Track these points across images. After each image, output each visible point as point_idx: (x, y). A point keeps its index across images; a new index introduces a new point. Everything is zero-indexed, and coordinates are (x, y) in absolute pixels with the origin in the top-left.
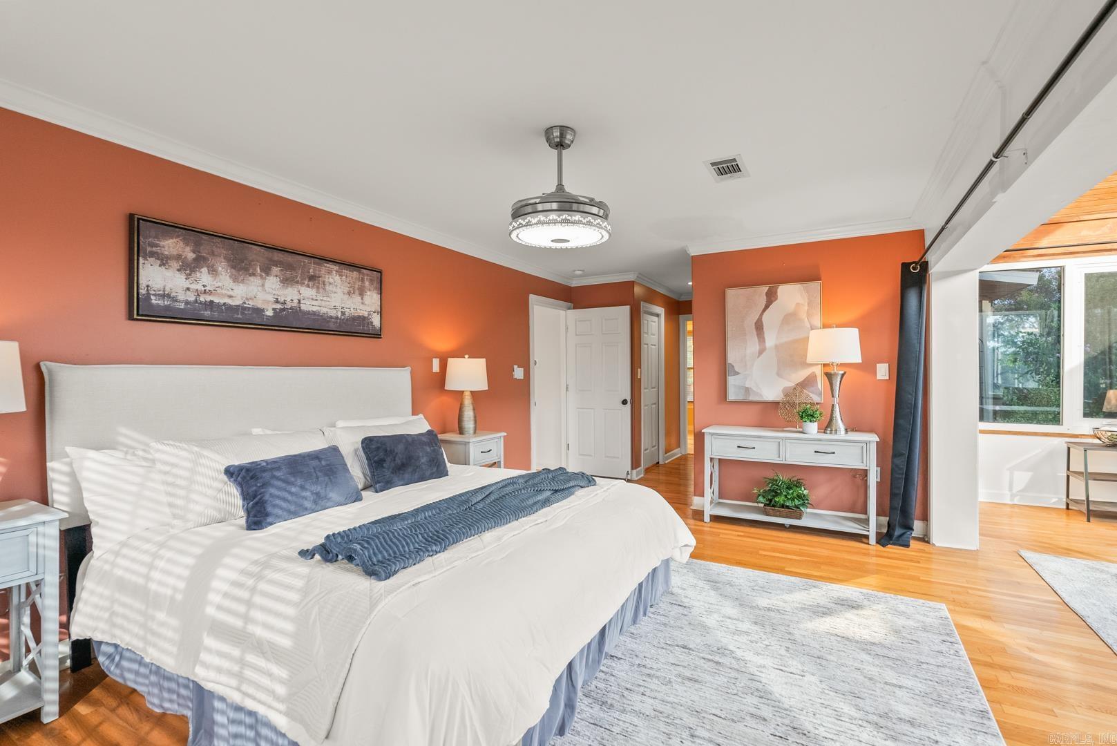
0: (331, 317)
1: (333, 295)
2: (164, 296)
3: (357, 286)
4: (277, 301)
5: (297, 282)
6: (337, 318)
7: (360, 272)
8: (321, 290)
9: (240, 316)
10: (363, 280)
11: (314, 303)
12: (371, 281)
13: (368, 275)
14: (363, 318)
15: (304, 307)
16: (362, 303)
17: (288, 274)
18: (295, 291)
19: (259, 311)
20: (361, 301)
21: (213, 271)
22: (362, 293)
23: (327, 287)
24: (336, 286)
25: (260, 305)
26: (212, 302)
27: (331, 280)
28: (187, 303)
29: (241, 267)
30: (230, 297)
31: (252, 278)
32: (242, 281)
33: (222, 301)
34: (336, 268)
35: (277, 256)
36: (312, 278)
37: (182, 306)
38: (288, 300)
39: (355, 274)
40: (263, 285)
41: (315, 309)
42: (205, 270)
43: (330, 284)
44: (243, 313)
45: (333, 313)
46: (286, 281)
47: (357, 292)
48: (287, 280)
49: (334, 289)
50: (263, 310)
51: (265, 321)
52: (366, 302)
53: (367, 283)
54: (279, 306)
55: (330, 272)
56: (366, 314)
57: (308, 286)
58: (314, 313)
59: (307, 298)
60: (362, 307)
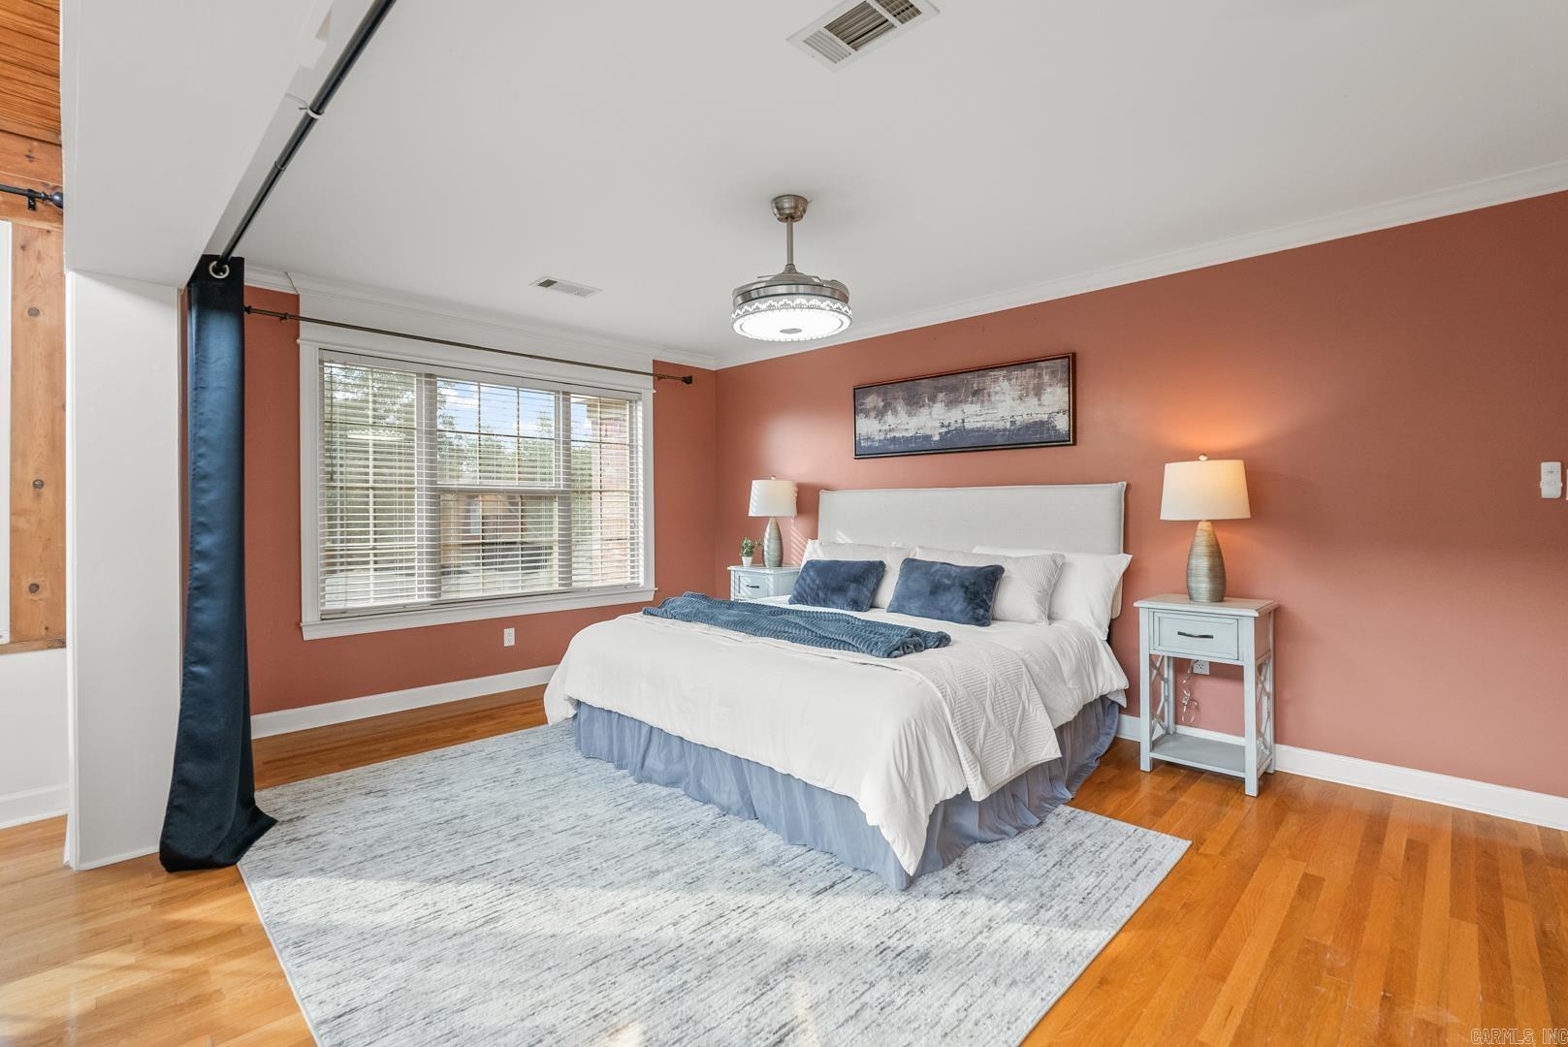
0: (998, 430)
1: (1000, 405)
2: (868, 439)
3: (1031, 386)
4: (943, 426)
5: (961, 402)
6: (1005, 430)
7: (1035, 368)
8: (986, 403)
9: (913, 445)
10: (1040, 376)
11: (978, 419)
12: (1053, 373)
13: (1047, 367)
14: (1042, 423)
15: (968, 426)
16: (1039, 405)
17: (952, 396)
18: (959, 412)
19: (928, 438)
20: (1037, 402)
21: (895, 412)
22: (1038, 392)
23: (993, 398)
24: (1004, 393)
25: (929, 433)
26: (894, 437)
27: (998, 389)
28: (880, 441)
29: (914, 403)
30: (907, 430)
31: (921, 410)
32: (915, 415)
33: (901, 435)
34: (1004, 372)
35: (942, 382)
36: (975, 393)
37: (877, 444)
38: (953, 422)
39: (1029, 372)
40: (931, 414)
41: (979, 425)
42: (890, 413)
43: (996, 393)
44: (916, 442)
45: (1000, 425)
46: (951, 404)
47: (1032, 393)
48: (951, 402)
49: (1002, 398)
50: (931, 436)
51: (933, 446)
52: (1044, 403)
53: (1046, 378)
54: (944, 430)
55: (996, 380)
56: (1045, 418)
57: (972, 403)
58: (978, 430)
59: (973, 416)
60: (1039, 410)
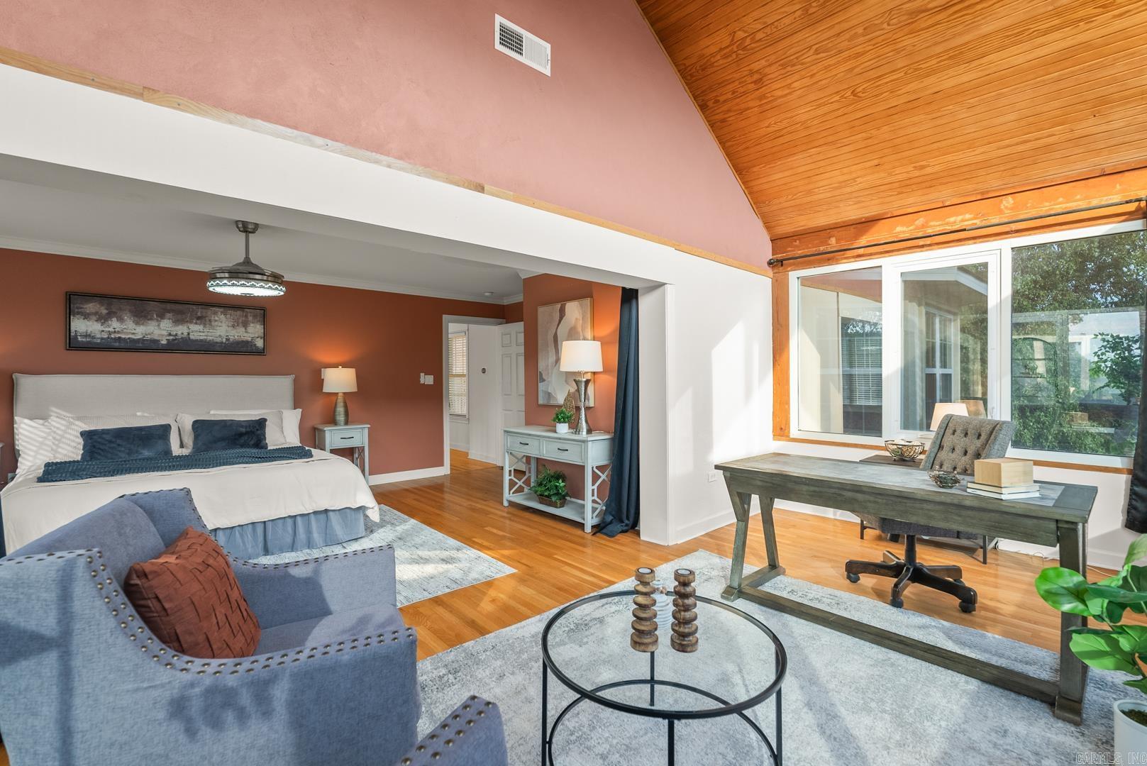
0: (217, 343)
1: (218, 328)
2: (86, 336)
3: (240, 321)
4: (170, 335)
5: (187, 322)
6: (222, 343)
7: (243, 311)
8: (208, 325)
9: (141, 345)
10: (246, 316)
11: (201, 334)
12: (255, 317)
13: (251, 313)
14: (247, 342)
15: (192, 337)
16: (246, 332)
17: (179, 317)
18: (185, 328)
19: (156, 342)
20: (244, 330)
21: (121, 320)
22: (245, 325)
23: (213, 323)
24: (221, 322)
25: (156, 338)
26: (120, 338)
27: (216, 318)
28: (102, 339)
29: (141, 315)
30: (133, 334)
31: (149, 322)
32: (143, 324)
33: (127, 337)
34: (222, 310)
35: (169, 306)
36: (198, 318)
37: (99, 341)
38: (179, 333)
39: (239, 313)
40: (159, 325)
41: (202, 338)
42: (114, 319)
43: (216, 321)
44: (142, 343)
45: (219, 340)
46: (177, 322)
47: (241, 325)
48: (178, 320)
49: (220, 324)
50: (159, 341)
51: (160, 347)
52: (250, 331)
53: (250, 318)
54: (171, 338)
55: (215, 313)
56: (250, 339)
57: (196, 323)
58: (201, 341)
59: (196, 331)
60: (245, 334)
